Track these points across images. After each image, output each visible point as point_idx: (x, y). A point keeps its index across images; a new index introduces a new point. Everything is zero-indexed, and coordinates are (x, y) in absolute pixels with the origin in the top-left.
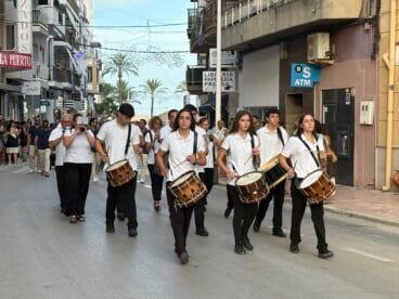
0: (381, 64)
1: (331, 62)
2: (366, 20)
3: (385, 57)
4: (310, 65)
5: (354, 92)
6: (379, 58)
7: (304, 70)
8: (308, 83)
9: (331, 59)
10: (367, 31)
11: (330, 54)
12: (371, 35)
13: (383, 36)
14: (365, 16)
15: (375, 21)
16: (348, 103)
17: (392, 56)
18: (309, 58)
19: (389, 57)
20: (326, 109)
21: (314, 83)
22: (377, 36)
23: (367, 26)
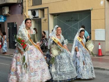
0: (24, 16)
1: (10, 15)
2: (19, 3)
3: (25, 13)
4: (3, 16)
5: (17, 23)
6: (23, 14)
7: (2, 17)
8: (3, 21)
9: (9, 14)
10: (20, 6)
11: (9, 13)
12: (21, 8)
13: (24, 8)
14: (19, 2)
15: (22, 4)
16: (15, 26)
17: (27, 14)
18: (3, 14)
19: (26, 14)
20: (8, 28)
21: (5, 21)
22: (23, 8)
23: (19, 5)
